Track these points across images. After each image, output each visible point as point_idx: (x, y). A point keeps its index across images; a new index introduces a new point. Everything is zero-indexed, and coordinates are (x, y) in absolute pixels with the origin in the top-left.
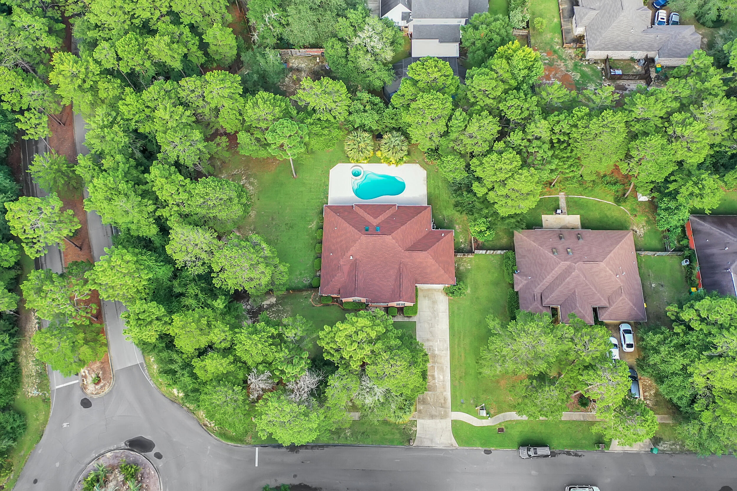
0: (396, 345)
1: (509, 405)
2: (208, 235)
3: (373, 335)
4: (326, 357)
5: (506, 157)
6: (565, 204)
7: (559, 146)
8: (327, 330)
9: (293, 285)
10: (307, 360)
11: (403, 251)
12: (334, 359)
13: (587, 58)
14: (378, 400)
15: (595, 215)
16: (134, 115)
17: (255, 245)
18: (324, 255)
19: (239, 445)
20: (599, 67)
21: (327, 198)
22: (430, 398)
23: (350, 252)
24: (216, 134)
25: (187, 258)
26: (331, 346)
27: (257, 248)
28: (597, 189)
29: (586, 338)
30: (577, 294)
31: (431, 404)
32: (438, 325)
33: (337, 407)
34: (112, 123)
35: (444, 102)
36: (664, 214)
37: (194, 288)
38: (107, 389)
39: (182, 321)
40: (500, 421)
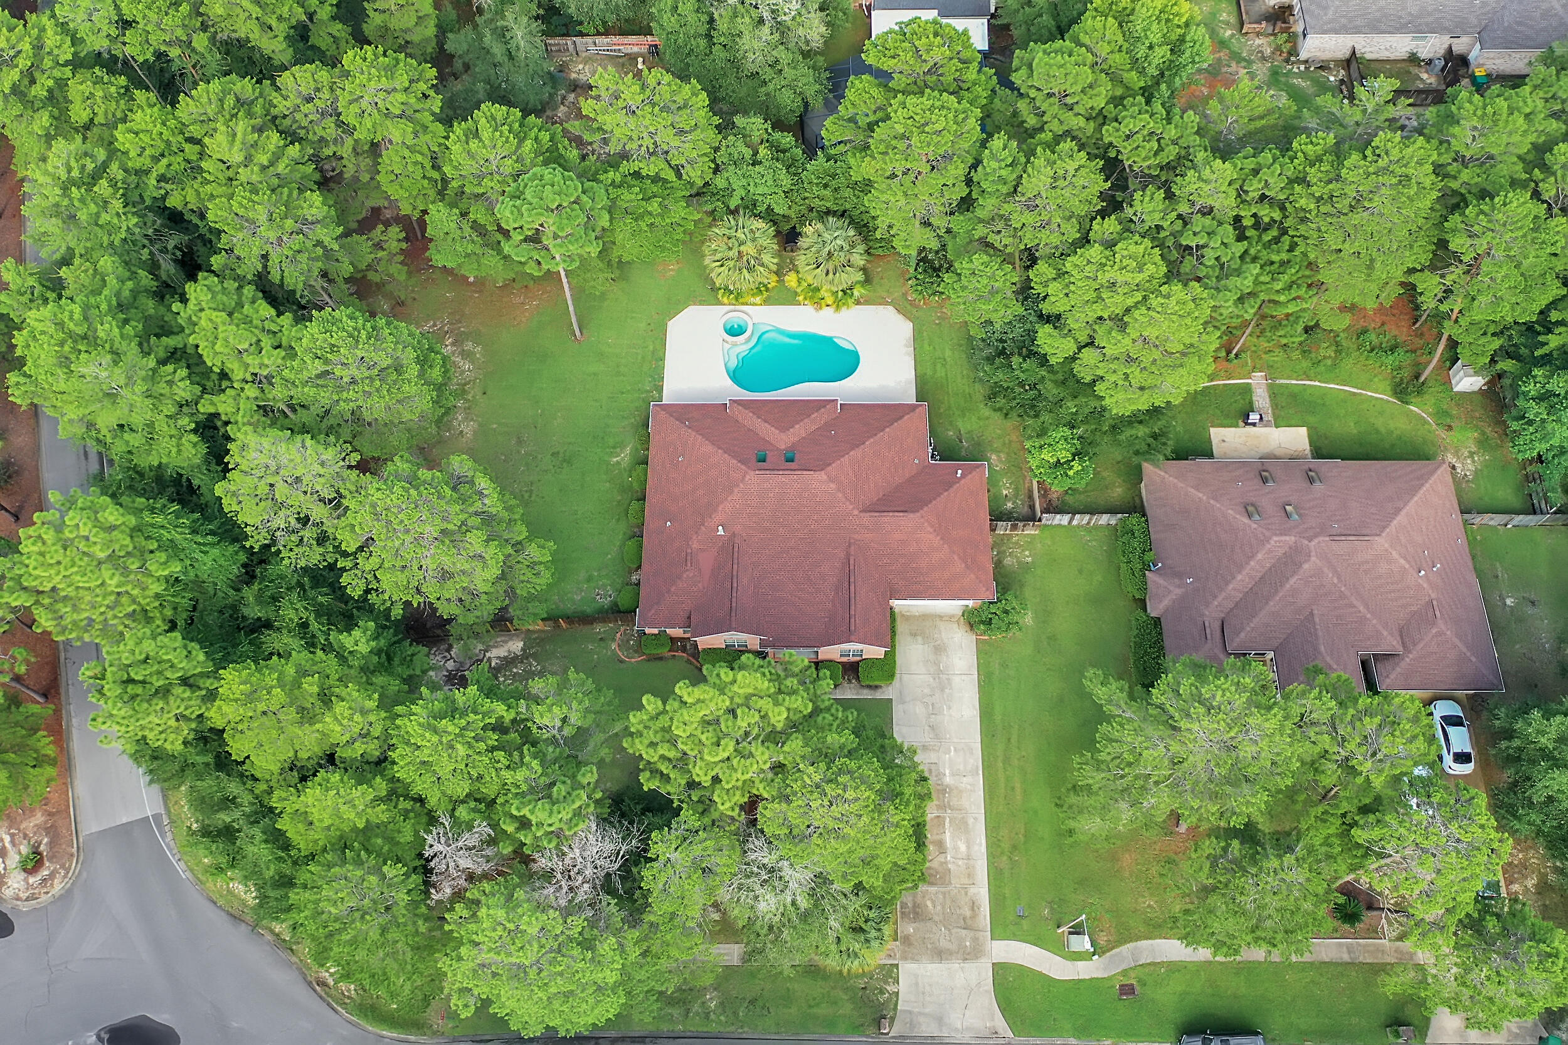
0: (842, 747)
1: (1148, 922)
2: (329, 454)
3: (779, 718)
4: (649, 784)
5: (1125, 253)
6: (1268, 400)
7: (1260, 237)
8: (649, 708)
9: (569, 607)
10: (594, 791)
11: (856, 512)
12: (669, 788)
13: (1303, 56)
14: (794, 903)
15: (1346, 427)
16: (156, 159)
17: (457, 483)
18: (650, 526)
19: (412, 1038)
20: (1332, 79)
21: (660, 389)
22: (933, 902)
23: (718, 517)
24: (373, 219)
25: (279, 522)
26: (661, 752)
27: (464, 489)
28: (1348, 364)
29: (1370, 724)
30: (1317, 620)
31: (936, 918)
32: (949, 708)
33: (676, 921)
34: (95, 177)
35: (962, 116)
36: (1536, 409)
37: (298, 606)
38: (58, 886)
39: (244, 683)
40: (1124, 966)
